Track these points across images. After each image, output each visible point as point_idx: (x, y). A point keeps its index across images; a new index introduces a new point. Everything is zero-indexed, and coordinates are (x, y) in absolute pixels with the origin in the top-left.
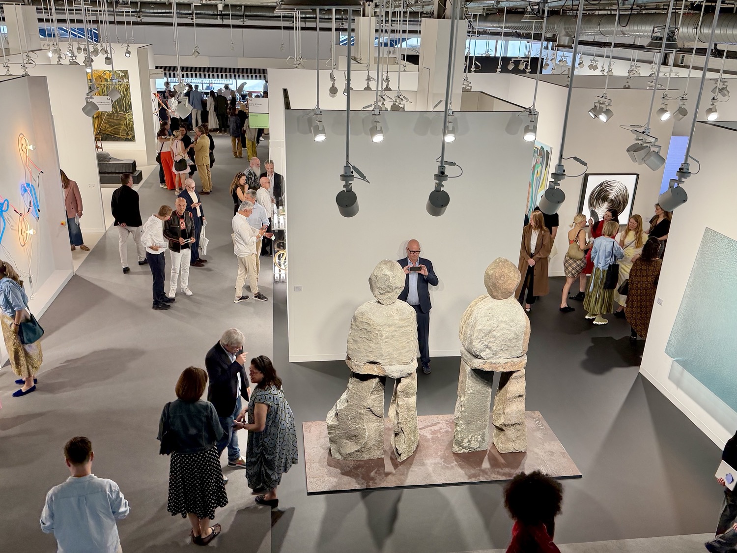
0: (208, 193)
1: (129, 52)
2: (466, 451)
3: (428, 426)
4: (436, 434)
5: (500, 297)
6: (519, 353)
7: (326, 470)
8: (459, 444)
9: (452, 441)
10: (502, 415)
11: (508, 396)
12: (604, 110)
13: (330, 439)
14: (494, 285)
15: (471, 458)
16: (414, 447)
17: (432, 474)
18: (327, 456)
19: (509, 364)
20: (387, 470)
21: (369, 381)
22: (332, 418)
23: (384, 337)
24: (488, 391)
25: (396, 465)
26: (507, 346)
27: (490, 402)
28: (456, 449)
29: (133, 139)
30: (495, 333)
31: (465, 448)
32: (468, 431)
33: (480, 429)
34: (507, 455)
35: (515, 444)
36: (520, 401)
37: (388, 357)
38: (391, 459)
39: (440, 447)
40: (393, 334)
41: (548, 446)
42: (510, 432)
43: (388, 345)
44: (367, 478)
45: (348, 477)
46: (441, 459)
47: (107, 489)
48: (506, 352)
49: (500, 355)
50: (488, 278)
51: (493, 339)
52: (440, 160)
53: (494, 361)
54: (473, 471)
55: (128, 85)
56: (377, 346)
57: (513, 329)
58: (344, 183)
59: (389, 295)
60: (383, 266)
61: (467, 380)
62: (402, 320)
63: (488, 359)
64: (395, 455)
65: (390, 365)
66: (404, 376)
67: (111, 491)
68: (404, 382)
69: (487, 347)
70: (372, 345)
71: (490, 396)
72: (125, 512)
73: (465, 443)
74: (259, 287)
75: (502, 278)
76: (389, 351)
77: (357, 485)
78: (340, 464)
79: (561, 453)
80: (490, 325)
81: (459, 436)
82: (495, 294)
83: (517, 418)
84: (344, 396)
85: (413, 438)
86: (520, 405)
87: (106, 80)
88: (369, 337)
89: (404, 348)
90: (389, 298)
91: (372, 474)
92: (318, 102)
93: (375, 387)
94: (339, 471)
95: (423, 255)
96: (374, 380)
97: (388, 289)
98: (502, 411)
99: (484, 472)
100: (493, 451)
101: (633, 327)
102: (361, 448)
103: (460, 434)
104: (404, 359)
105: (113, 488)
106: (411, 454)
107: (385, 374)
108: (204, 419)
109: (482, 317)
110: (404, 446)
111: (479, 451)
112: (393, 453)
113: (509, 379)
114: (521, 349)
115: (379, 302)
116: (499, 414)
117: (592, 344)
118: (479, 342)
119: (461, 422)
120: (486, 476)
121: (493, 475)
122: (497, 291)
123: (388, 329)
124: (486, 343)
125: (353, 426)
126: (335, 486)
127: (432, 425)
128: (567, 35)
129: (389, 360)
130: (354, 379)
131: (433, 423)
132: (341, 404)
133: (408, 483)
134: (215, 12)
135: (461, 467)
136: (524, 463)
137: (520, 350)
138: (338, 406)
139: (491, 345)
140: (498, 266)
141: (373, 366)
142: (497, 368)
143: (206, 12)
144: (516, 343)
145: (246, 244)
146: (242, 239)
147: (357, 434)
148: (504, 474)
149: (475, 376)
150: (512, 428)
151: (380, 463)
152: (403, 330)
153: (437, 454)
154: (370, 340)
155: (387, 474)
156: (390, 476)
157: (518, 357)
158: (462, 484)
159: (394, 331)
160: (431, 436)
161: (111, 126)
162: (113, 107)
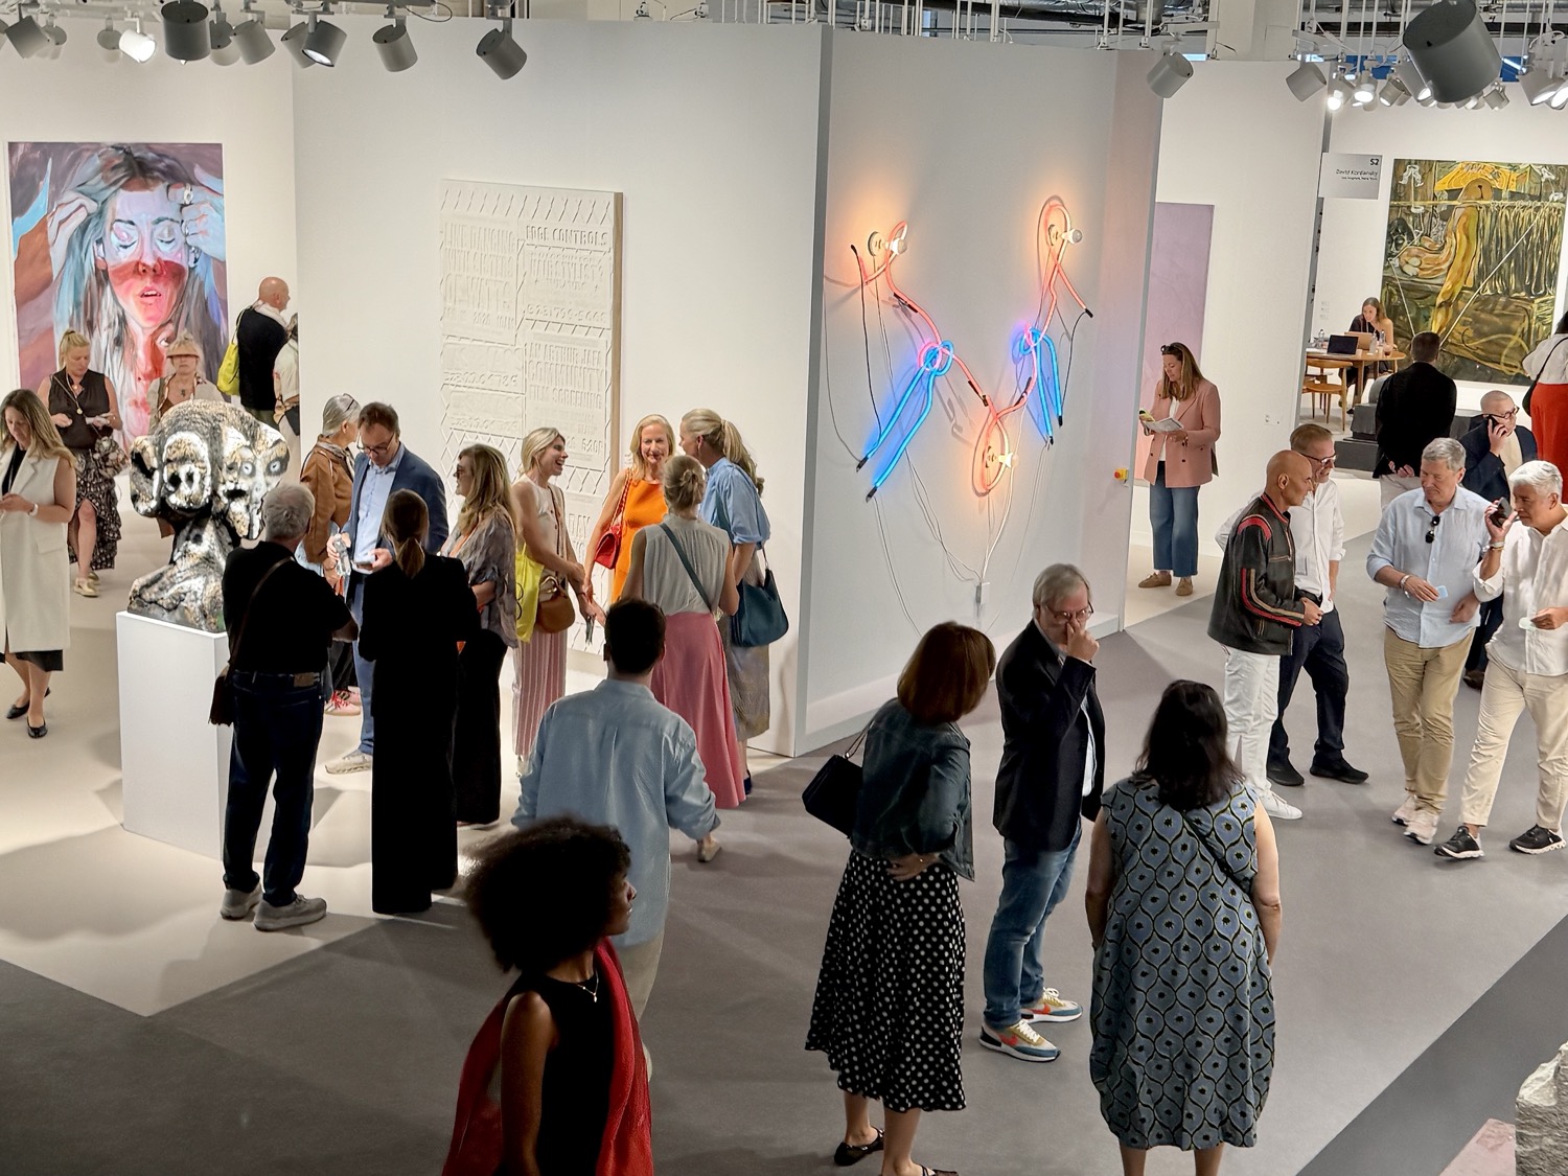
55: (1561, 210)
87: (1497, 194)
161: (1480, 334)
162: (1499, 275)
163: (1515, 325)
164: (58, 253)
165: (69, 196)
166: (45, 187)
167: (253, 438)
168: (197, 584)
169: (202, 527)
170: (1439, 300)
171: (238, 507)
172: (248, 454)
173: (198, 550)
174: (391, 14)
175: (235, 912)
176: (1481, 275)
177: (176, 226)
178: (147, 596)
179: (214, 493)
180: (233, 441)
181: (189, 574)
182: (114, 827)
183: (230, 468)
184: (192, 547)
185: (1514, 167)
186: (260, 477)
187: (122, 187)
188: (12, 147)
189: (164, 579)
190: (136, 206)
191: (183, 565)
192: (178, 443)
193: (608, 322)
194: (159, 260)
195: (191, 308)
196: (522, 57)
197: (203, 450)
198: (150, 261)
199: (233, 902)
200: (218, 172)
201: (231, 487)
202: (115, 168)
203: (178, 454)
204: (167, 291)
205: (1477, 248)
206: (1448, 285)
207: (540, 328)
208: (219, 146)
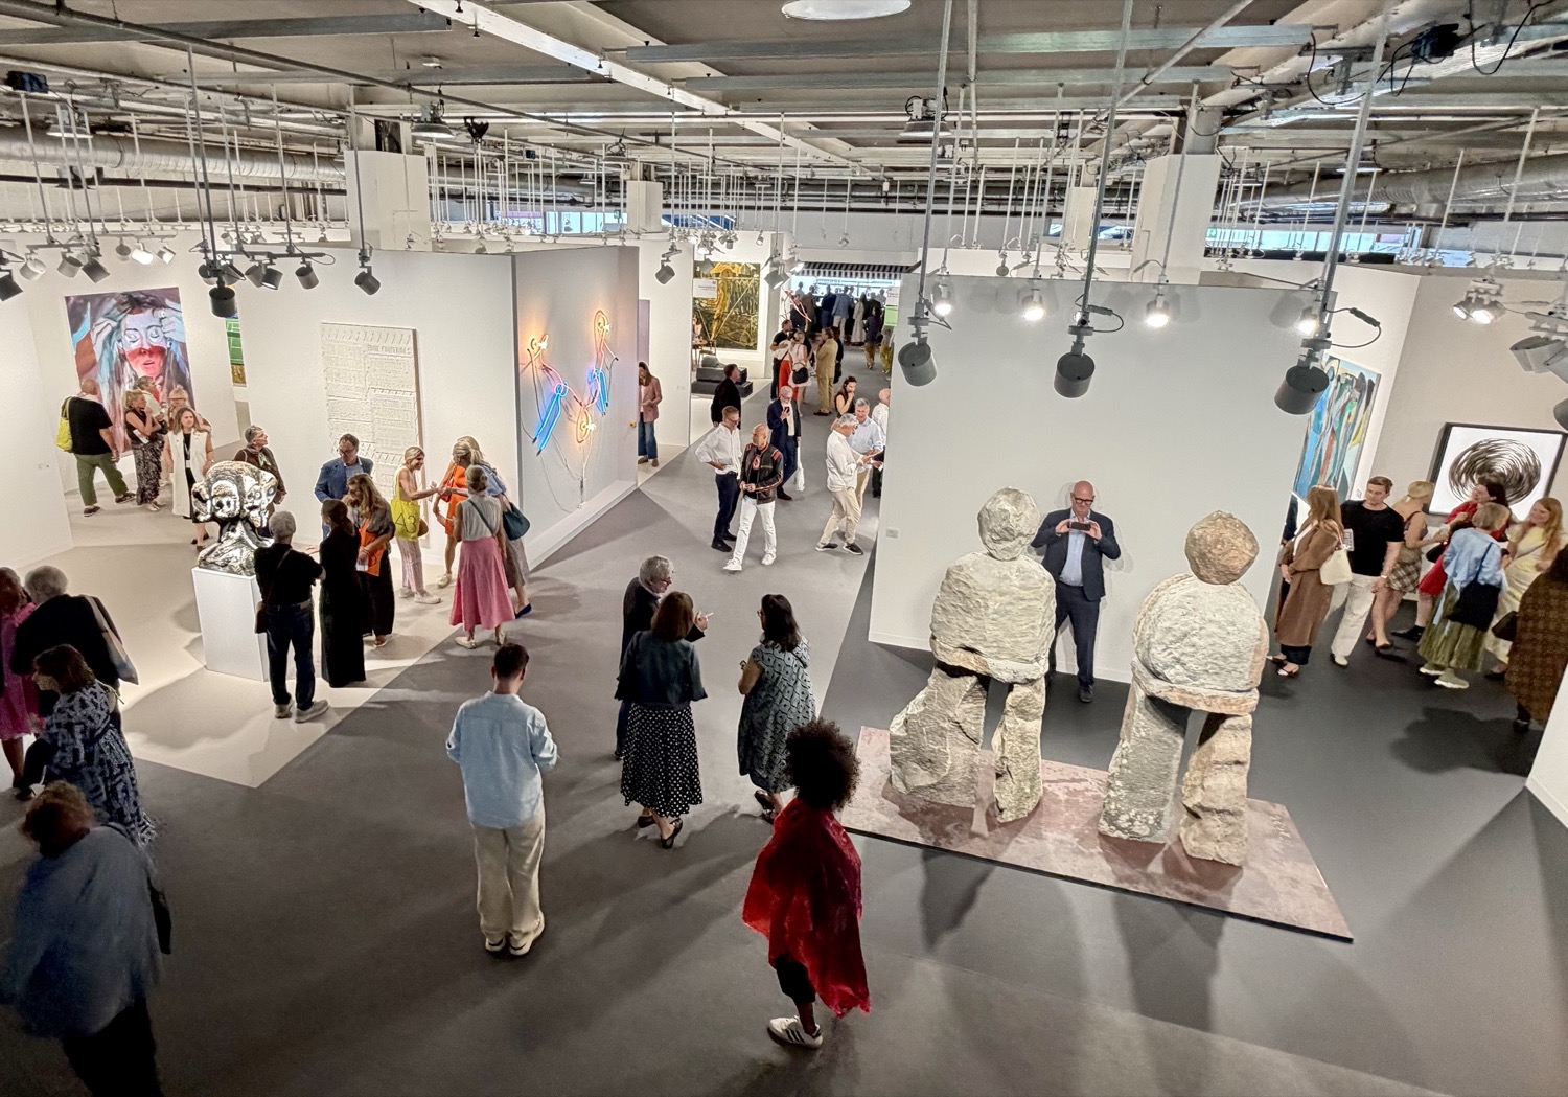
0: (826, 415)
1: (761, 239)
2: (1125, 837)
3: (1064, 781)
4: (1075, 796)
5: (1213, 580)
6: (1241, 684)
7: (878, 802)
8: (1112, 820)
9: (1099, 815)
10: (1200, 790)
11: (1214, 757)
12: (1486, 303)
13: (892, 756)
14: (1203, 556)
15: (1130, 850)
16: (1030, 805)
17: (1052, 856)
18: (884, 782)
19: (1219, 701)
20: (975, 828)
21: (961, 678)
22: (898, 727)
23: (990, 611)
24: (1175, 742)
25: (991, 826)
26: (1218, 666)
27: (1179, 762)
28: (1105, 827)
29: (754, 347)
30: (1195, 639)
31: (1122, 830)
32: (1131, 802)
33: (1154, 803)
34: (1203, 863)
35: (1220, 847)
36: (1238, 772)
37: (995, 645)
38: (987, 814)
39: (1076, 817)
40: (1008, 608)
41: (1288, 868)
42: (1212, 823)
43: (996, 625)
44: (938, 830)
45: (909, 822)
46: (1075, 837)
47: (529, 721)
48: (1215, 676)
49: (1202, 680)
50: (1192, 541)
51: (1189, 650)
52: (1081, 302)
53: (1189, 689)
54: (1128, 871)
55: (758, 281)
56: (978, 622)
57: (1232, 638)
58: (913, 329)
59: (1008, 544)
60: (1002, 497)
61: (1137, 713)
62: (1023, 587)
63: (1179, 682)
64: (994, 810)
65: (997, 657)
66: (1019, 681)
67: (533, 725)
68: (1019, 692)
69: (1178, 661)
70: (969, 620)
71: (1180, 751)
72: (549, 759)
73: (1123, 821)
74: (857, 536)
75: (1219, 546)
76: (997, 635)
77: (919, 837)
78: (901, 799)
79: (1316, 888)
80: (1186, 624)
81: (1113, 807)
82: (1203, 572)
83: (1227, 800)
84: (921, 696)
85: (1028, 790)
86: (1238, 780)
87: (734, 275)
88: (967, 606)
89: (1023, 634)
90: (1007, 550)
91: (949, 828)
92: (945, 259)
93: (970, 691)
94: (898, 809)
95: (1096, 508)
96: (969, 678)
97: (1006, 534)
98: (1198, 782)
99: (1149, 878)
100: (1175, 849)
101: (1524, 703)
102: (939, 783)
103: (1114, 803)
104: (1022, 654)
105: (537, 722)
106: (1021, 816)
107: (987, 671)
108: (681, 665)
109: (1173, 607)
110: (1010, 798)
111: (1147, 843)
112: (992, 806)
113: (1217, 728)
114: (1247, 677)
115: (991, 555)
116: (1194, 787)
117: (1421, 718)
118: (1164, 650)
119: (1119, 783)
120: (1151, 885)
121: (1166, 889)
122: (1208, 567)
123: (999, 598)
124: (1177, 655)
125: (929, 745)
126: (885, 829)
127: (1073, 780)
128: (1435, 200)
129: (996, 650)
130: (939, 670)
131: (1076, 777)
132: (914, 708)
133: (1003, 858)
134: (879, 194)
135: (1108, 859)
136: (1234, 884)
137: (1243, 678)
138: (910, 708)
139: (1185, 659)
140: (1214, 524)
141: (969, 654)
142: (1195, 702)
143: (867, 194)
144: (1236, 665)
145: (841, 473)
146: (836, 467)
147: (933, 759)
148: (1189, 893)
149: (1151, 709)
150: (1216, 817)
151: (966, 815)
152: (1025, 604)
153: (1068, 825)
154: (968, 611)
155: (973, 835)
156: (977, 840)
157: (1238, 691)
158: (1103, 886)
159: (1011, 604)
160: (1066, 796)
161: (732, 330)
162: (737, 307)
163: (744, 326)
164: (98, 349)
165: (101, 320)
166: (87, 316)
167: (258, 479)
168: (237, 553)
169: (236, 524)
170: (715, 317)
171: (254, 514)
172: (257, 488)
173: (235, 536)
174: (304, 262)
175: (283, 715)
176: (730, 307)
177: (158, 329)
178: (209, 560)
179: (242, 508)
180: (249, 483)
181: (232, 548)
182: (201, 669)
183: (249, 496)
184: (231, 534)
185: (740, 264)
186: (264, 497)
187: (130, 313)
188: (67, 299)
189: (217, 550)
190: (136, 321)
191: (227, 543)
192: (220, 487)
193: (414, 389)
194: (151, 346)
195: (170, 367)
196: (378, 284)
197: (234, 489)
198: (147, 347)
199: (281, 710)
200: (177, 301)
201: (250, 505)
202: (123, 304)
203: (220, 492)
204: (157, 360)
205: (728, 296)
206: (718, 311)
207: (379, 392)
208: (177, 288)
